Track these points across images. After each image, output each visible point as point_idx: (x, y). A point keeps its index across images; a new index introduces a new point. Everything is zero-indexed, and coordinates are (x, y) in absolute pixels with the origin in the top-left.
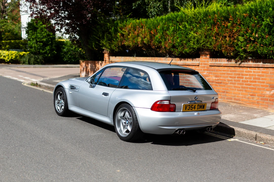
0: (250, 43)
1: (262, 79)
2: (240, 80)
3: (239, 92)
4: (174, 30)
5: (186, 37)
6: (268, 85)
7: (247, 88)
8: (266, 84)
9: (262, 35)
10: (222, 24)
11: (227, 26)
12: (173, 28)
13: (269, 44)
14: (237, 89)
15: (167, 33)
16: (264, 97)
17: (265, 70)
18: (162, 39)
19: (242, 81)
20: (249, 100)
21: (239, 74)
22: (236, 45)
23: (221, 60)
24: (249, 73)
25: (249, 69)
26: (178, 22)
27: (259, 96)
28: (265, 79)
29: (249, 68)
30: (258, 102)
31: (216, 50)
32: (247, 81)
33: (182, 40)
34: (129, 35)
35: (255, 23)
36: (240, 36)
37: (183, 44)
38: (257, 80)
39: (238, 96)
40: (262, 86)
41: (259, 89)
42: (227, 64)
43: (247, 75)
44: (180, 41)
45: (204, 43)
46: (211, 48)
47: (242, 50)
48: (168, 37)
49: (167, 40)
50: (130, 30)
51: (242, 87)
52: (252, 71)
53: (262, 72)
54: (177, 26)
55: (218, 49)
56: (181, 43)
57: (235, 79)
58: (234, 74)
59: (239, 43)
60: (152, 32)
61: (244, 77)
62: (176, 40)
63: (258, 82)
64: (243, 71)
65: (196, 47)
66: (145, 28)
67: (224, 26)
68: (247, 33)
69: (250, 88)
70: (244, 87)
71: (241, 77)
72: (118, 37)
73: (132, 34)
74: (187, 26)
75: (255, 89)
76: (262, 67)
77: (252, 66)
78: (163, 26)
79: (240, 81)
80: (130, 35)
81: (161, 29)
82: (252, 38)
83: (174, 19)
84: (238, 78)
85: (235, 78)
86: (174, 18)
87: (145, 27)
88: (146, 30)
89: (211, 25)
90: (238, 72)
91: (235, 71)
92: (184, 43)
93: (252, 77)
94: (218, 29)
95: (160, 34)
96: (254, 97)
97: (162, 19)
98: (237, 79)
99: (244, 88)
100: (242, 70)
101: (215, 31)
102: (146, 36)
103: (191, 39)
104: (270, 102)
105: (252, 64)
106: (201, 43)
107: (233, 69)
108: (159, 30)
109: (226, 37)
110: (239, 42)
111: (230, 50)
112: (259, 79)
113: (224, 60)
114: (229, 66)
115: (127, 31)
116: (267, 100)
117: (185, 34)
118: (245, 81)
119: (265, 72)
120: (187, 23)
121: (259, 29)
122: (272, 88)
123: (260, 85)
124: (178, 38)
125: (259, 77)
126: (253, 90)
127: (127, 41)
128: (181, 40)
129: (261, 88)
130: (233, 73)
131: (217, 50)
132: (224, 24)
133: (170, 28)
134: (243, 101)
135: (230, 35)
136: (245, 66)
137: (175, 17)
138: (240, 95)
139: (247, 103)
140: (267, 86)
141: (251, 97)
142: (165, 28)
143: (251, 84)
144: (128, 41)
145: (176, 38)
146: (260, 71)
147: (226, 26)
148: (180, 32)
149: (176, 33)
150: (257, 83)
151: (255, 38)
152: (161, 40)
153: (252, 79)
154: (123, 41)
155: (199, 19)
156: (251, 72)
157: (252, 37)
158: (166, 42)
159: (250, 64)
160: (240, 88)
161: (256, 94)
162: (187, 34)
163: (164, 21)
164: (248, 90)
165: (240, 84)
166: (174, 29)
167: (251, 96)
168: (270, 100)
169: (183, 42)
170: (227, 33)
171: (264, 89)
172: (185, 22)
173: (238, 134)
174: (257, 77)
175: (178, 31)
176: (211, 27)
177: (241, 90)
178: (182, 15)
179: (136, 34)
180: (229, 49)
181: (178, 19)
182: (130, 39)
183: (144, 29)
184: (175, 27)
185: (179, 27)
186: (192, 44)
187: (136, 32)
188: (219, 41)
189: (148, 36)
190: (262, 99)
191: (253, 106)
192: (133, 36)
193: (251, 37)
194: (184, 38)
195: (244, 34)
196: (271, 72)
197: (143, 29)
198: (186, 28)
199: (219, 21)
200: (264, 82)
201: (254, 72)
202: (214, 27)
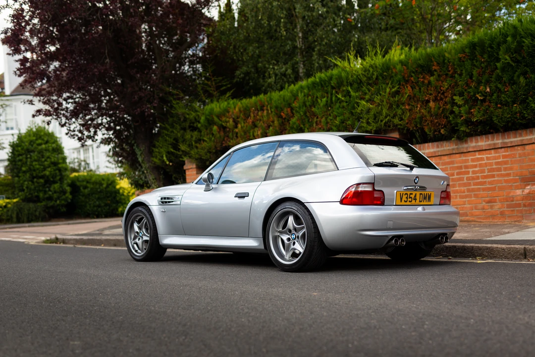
0: (476, 105)
1: (505, 169)
2: (463, 178)
3: (464, 200)
4: (327, 104)
5: (352, 113)
6: (517, 177)
7: (479, 190)
8: (514, 178)
9: (498, 86)
10: (420, 79)
11: (429, 82)
12: (324, 100)
13: (512, 101)
14: (459, 195)
15: (312, 111)
16: (513, 201)
17: (508, 152)
18: (304, 125)
19: (468, 179)
20: (484, 212)
21: (460, 168)
22: (449, 114)
23: (422, 147)
24: (478, 163)
25: (479, 155)
26: (333, 88)
27: (502, 201)
28: (511, 169)
29: (477, 153)
30: (502, 213)
31: (411, 129)
32: (478, 178)
33: (345, 120)
34: (236, 127)
35: (482, 68)
36: (455, 95)
37: (346, 127)
38: (494, 173)
39: (463, 207)
40: (506, 181)
41: (501, 188)
42: (435, 152)
43: (475, 166)
44: (340, 122)
45: (388, 118)
46: (402, 127)
47: (462, 120)
48: (315, 118)
49: (314, 125)
50: (238, 118)
51: (469, 190)
52: (485, 158)
53: (504, 157)
54: (332, 94)
55: (417, 127)
56: (343, 127)
57: (454, 177)
58: (450, 168)
59: (456, 109)
60: (282, 114)
61: (471, 170)
62: (332, 121)
63: (498, 175)
64: (467, 161)
65: (371, 129)
66: (269, 108)
67: (423, 82)
68: (469, 89)
69: (484, 190)
70: (473, 188)
71: (464, 172)
72: (214, 133)
73: (243, 124)
74: (352, 93)
75: (493, 189)
76: (503, 146)
77: (484, 149)
78: (304, 99)
79: (463, 180)
80: (239, 126)
81: (301, 104)
82: (480, 96)
83: (325, 84)
84: (458, 174)
85: (454, 175)
86: (326, 81)
87: (267, 106)
88: (270, 112)
89: (400, 84)
90: (457, 163)
91: (452, 163)
92: (349, 125)
93: (486, 168)
94: (412, 90)
95: (300, 114)
96: (493, 205)
97: (302, 87)
98: (457, 177)
99: (473, 190)
100: (464, 158)
101: (407, 94)
102: (271, 123)
103: (362, 116)
104: (524, 208)
105: (482, 145)
106: (382, 119)
107: (446, 159)
108: (296, 107)
109: (428, 101)
110: (455, 107)
111: (439, 124)
112: (499, 170)
113: (428, 146)
114: (440, 154)
115: (231, 120)
116: (519, 205)
117: (350, 107)
118: (473, 178)
119: (508, 155)
120: (351, 88)
121: (491, 78)
122: (525, 183)
123: (503, 181)
124: (335, 117)
125: (500, 166)
126: (490, 192)
127: (232, 139)
128: (341, 120)
129: (504, 186)
130: (449, 166)
131: (413, 128)
132: (422, 80)
133: (318, 102)
134: (472, 215)
135: (435, 98)
136: (471, 150)
137: (326, 79)
138: (465, 206)
139: (480, 218)
140: (515, 181)
141: (488, 206)
142: (309, 101)
143: (485, 182)
144: (235, 138)
145: (331, 118)
146: (500, 156)
147: (426, 81)
148: (339, 106)
149: (332, 108)
150: (496, 179)
151: (485, 94)
152: (302, 126)
153: (486, 171)
154: (226, 139)
155: (374, 77)
156: (482, 159)
157: (480, 94)
158: (312, 128)
159: (479, 146)
160: (465, 193)
161: (496, 199)
162: (354, 108)
163: (306, 91)
164: (481, 193)
165: (465, 185)
166: (327, 101)
167: (488, 204)
168: (525, 206)
169: (346, 123)
170: (431, 94)
171: (511, 186)
172: (348, 86)
173: (488, 254)
174: (494, 167)
175: (336, 104)
176: (398, 88)
177: (466, 197)
178: (341, 73)
179: (251, 123)
180: (437, 122)
181: (333, 83)
182: (239, 135)
183: (265, 112)
184: (328, 97)
185: (336, 96)
186: (365, 125)
187: (250, 120)
188: (417, 112)
189: (275, 122)
190: (508, 206)
191: (493, 221)
192: (244, 128)
193: (478, 94)
194: (347, 115)
195: (464, 91)
196: (519, 154)
197: (263, 113)
198: (350, 96)
199: (413, 75)
200: (509, 175)
201: (488, 158)
202: (404, 87)
